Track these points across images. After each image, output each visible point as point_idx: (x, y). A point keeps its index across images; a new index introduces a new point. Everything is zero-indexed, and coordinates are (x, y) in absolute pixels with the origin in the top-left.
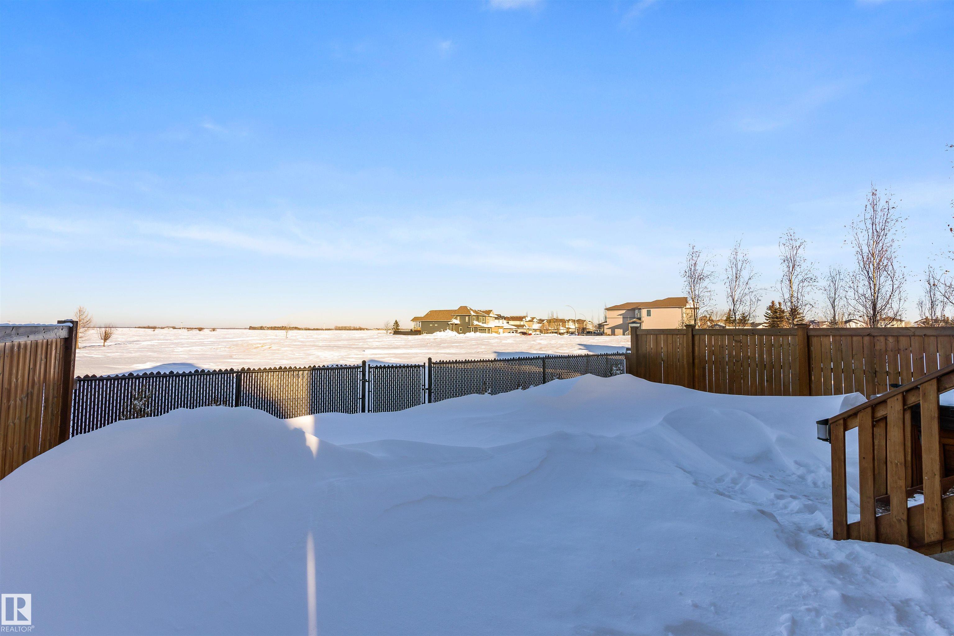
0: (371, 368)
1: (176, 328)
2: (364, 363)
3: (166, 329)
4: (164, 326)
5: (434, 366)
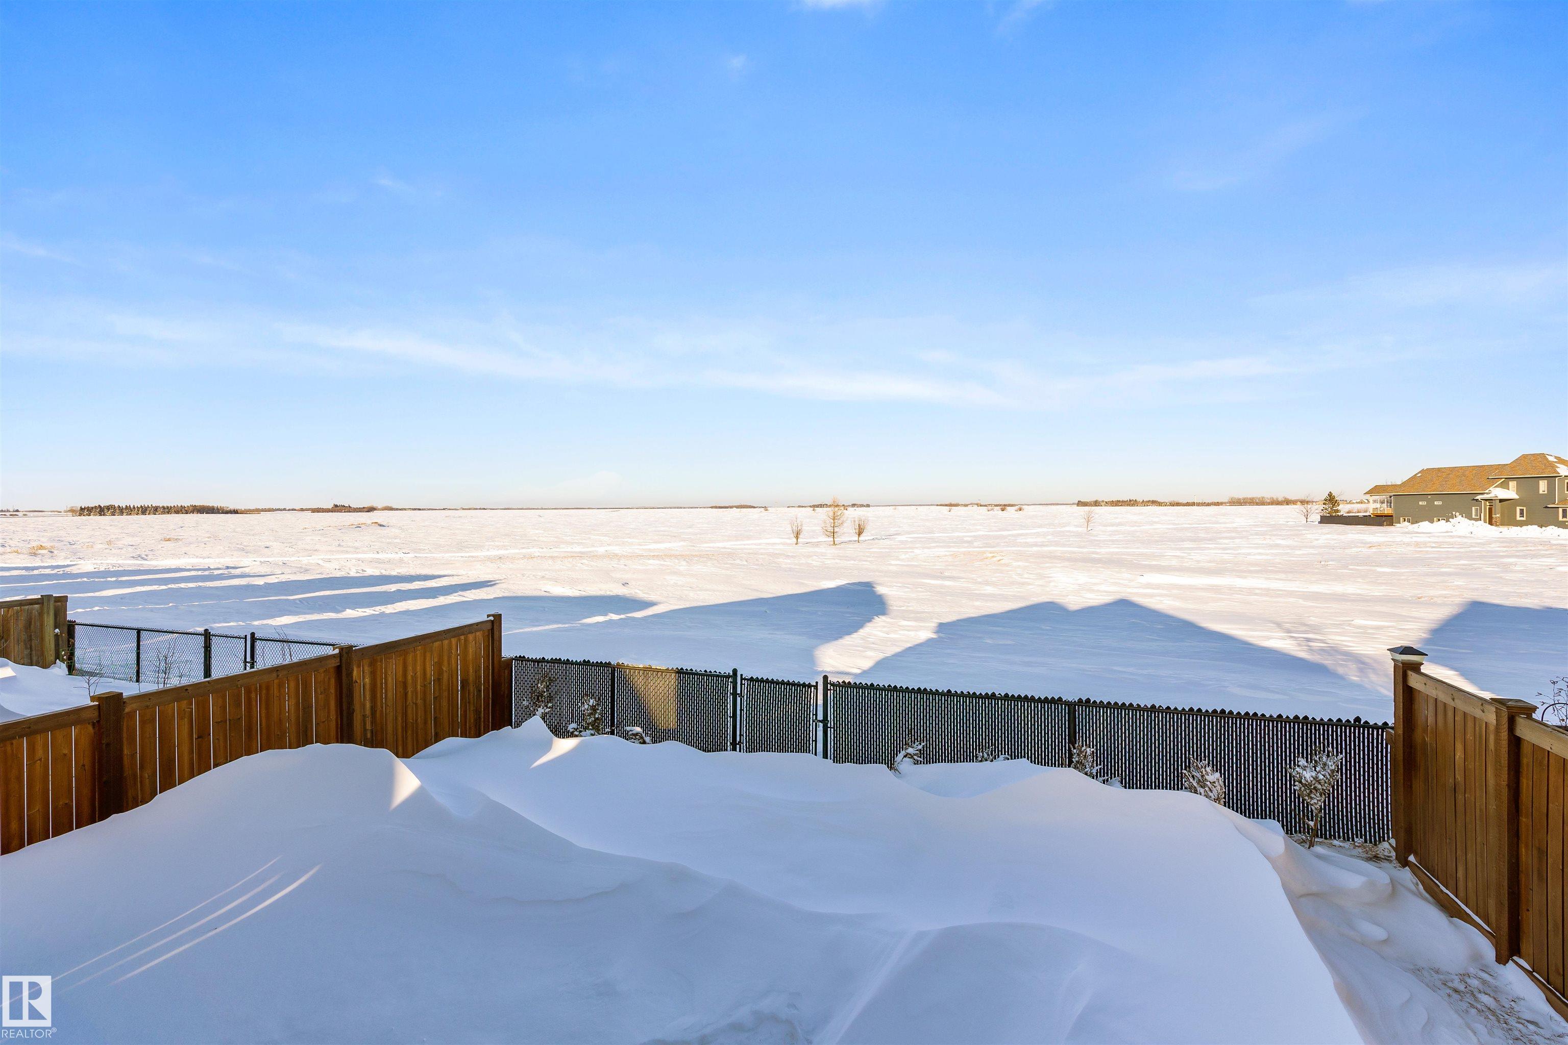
0: (745, 679)
1: (981, 506)
2: (735, 671)
3: (970, 507)
4: (967, 503)
5: (829, 688)
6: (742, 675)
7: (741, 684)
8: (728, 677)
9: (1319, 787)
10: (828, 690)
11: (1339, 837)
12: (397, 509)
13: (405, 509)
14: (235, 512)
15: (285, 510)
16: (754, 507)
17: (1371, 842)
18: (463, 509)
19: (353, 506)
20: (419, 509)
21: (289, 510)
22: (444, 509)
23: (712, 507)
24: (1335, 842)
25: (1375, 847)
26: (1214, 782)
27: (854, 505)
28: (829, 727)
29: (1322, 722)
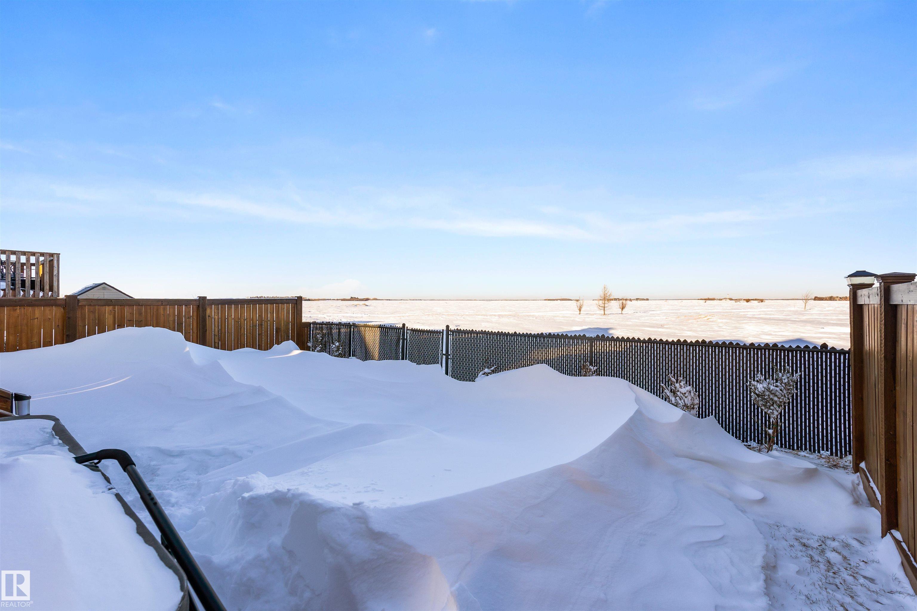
0: (409, 330)
1: (733, 300)
2: (404, 325)
4: (722, 298)
5: (450, 334)
6: (407, 327)
7: (407, 333)
8: (399, 329)
9: (776, 399)
10: (449, 335)
11: (806, 449)
12: (379, 300)
13: (383, 300)
14: (309, 300)
15: (330, 299)
16: (571, 300)
17: (837, 455)
18: (410, 300)
19: (360, 298)
20: (390, 300)
21: (332, 300)
22: (401, 300)
23: (545, 300)
24: (802, 453)
25: (841, 460)
26: (685, 393)
27: (637, 299)
28: (449, 359)
29: (790, 349)
